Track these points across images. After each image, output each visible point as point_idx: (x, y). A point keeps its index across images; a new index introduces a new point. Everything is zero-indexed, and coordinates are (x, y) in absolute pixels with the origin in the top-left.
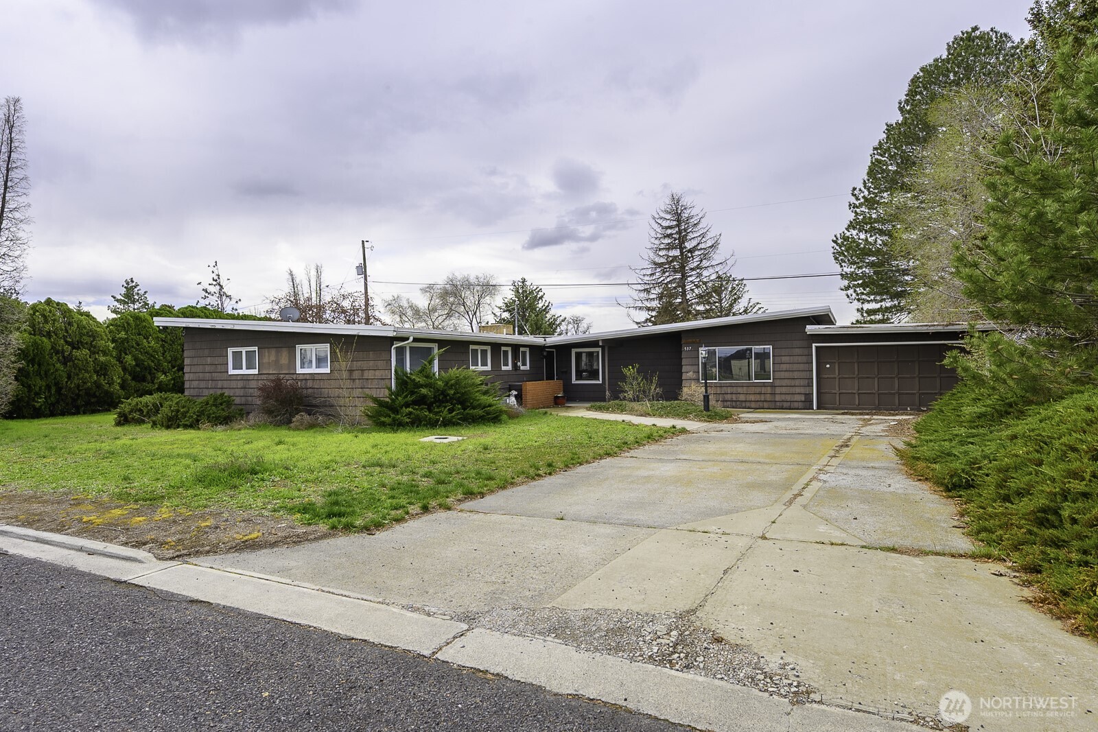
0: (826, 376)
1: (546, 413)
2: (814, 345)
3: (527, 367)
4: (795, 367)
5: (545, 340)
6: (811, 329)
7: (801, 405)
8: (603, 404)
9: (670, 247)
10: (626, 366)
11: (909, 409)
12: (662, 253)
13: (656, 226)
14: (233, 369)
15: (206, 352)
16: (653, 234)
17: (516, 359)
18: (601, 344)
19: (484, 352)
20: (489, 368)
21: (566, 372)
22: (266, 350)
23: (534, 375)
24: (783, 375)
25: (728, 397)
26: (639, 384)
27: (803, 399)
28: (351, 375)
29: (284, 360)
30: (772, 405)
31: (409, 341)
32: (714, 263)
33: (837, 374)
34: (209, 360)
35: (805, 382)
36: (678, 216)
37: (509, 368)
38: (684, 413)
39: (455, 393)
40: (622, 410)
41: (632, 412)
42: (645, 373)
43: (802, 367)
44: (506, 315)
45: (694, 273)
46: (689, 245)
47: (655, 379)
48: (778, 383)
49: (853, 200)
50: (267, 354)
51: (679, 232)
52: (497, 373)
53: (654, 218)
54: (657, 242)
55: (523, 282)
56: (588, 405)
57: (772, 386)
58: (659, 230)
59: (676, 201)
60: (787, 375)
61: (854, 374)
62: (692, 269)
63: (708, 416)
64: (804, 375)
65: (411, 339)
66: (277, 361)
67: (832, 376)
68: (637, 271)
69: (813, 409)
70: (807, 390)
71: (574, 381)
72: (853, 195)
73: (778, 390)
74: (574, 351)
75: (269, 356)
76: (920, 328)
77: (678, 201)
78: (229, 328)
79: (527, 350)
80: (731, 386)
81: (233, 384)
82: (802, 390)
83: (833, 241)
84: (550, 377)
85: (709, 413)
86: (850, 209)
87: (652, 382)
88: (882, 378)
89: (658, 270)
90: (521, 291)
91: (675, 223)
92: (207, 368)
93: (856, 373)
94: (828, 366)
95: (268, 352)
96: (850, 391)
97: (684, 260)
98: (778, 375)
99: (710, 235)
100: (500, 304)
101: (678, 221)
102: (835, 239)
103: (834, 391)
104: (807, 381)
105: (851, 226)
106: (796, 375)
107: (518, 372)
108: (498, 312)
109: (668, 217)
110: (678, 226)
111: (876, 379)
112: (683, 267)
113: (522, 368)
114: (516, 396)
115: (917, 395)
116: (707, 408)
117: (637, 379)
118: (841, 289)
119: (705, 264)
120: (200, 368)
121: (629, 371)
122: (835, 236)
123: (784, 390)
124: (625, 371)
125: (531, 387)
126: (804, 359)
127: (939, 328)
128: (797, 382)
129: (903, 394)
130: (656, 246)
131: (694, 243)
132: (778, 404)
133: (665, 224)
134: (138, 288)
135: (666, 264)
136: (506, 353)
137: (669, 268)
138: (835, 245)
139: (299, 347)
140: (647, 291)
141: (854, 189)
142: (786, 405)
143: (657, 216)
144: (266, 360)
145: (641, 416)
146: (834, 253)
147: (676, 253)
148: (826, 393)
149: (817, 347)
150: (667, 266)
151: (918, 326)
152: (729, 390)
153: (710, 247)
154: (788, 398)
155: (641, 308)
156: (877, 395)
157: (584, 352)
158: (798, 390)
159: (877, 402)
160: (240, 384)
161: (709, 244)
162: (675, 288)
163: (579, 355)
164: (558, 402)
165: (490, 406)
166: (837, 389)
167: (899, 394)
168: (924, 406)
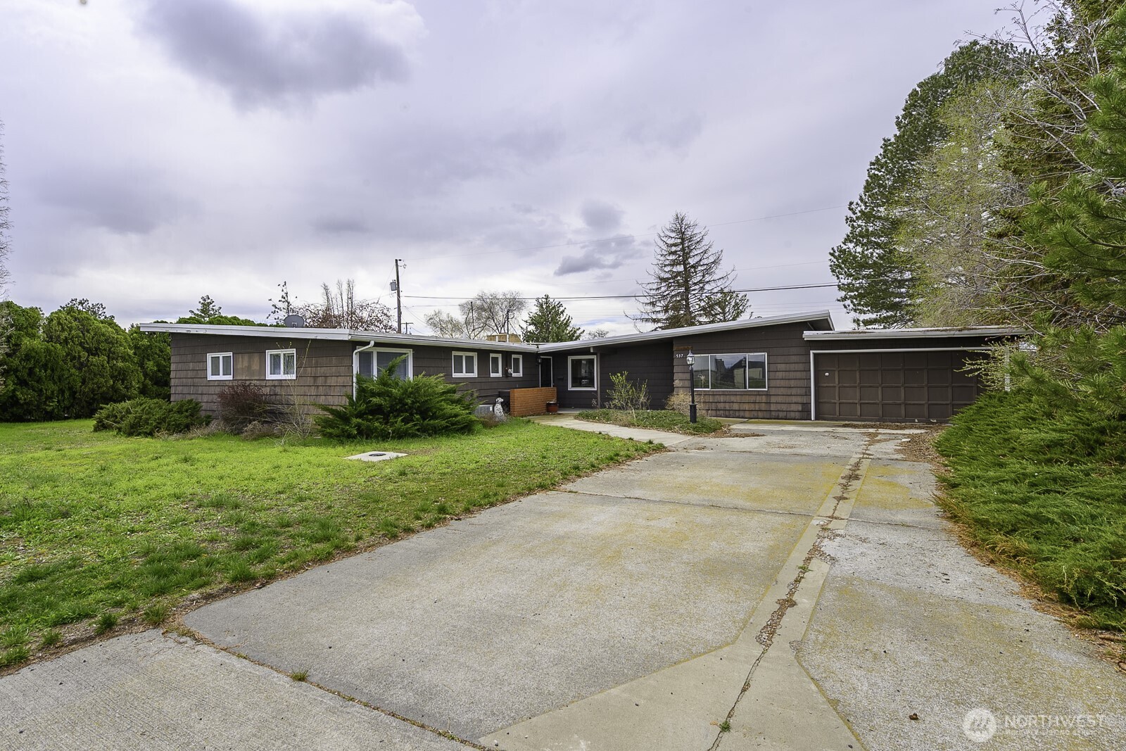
0: (825, 385)
1: (529, 421)
2: (811, 352)
3: (520, 374)
4: (792, 375)
5: (538, 347)
6: (808, 335)
7: (797, 415)
8: (590, 412)
9: (674, 264)
10: (615, 374)
11: (916, 421)
12: (667, 269)
13: (661, 244)
14: (212, 375)
15: (189, 357)
16: (658, 251)
17: (507, 366)
18: (592, 351)
19: (469, 359)
20: (475, 375)
21: (562, 379)
22: (240, 356)
23: (527, 382)
24: (778, 383)
25: (721, 406)
26: (628, 392)
27: (800, 409)
28: (315, 381)
29: (256, 367)
30: (767, 414)
31: (369, 346)
32: (716, 277)
33: (837, 382)
34: (191, 366)
35: (803, 391)
36: (682, 234)
37: (500, 375)
38: (670, 424)
39: (413, 403)
40: (607, 419)
41: (616, 422)
42: (633, 380)
43: (798, 375)
44: (532, 328)
45: (697, 287)
46: (692, 261)
47: (644, 386)
48: (773, 391)
49: (850, 214)
50: (240, 359)
51: (683, 249)
52: (484, 380)
53: (660, 236)
54: (662, 258)
55: (546, 299)
56: (577, 412)
57: (767, 395)
58: (665, 247)
59: (679, 220)
60: (783, 383)
61: (856, 383)
62: (695, 284)
63: (694, 429)
64: (801, 383)
65: (372, 343)
66: (249, 367)
67: (832, 385)
68: (644, 285)
69: (811, 419)
70: (804, 400)
71: (570, 388)
72: (850, 209)
73: (773, 399)
74: (570, 359)
75: (242, 362)
77: (682, 220)
79: (520, 357)
80: (724, 394)
81: (212, 390)
82: (799, 399)
83: (830, 254)
84: (546, 383)
85: (695, 425)
86: (847, 223)
87: (641, 390)
88: (887, 387)
89: (663, 284)
90: (544, 307)
91: (679, 241)
92: (190, 374)
93: (858, 381)
94: (827, 374)
95: (242, 358)
96: (851, 401)
97: (687, 275)
98: (773, 383)
99: (712, 251)
101: (683, 240)
102: (832, 252)
103: (833, 401)
104: (804, 390)
105: (848, 240)
106: (792, 383)
107: (509, 379)
109: (673, 235)
110: (682, 243)
111: (880, 388)
112: (686, 282)
113: (514, 375)
114: (502, 404)
115: (926, 406)
116: (694, 418)
117: (626, 386)
118: (838, 300)
119: (707, 278)
120: (184, 374)
121: (618, 379)
122: (833, 249)
123: (780, 399)
124: (613, 378)
125: (519, 395)
126: (801, 367)
127: (952, 332)
128: (794, 391)
129: (910, 404)
130: (661, 262)
131: (697, 259)
132: (773, 413)
133: (670, 241)
134: (213, 304)
135: (670, 279)
136: (495, 360)
137: (674, 282)
138: (832, 258)
139: (269, 353)
140: (653, 304)
141: (851, 203)
142: (781, 415)
143: (662, 235)
144: (239, 366)
145: (625, 426)
146: (831, 266)
147: (681, 268)
148: (825, 402)
149: (814, 354)
150: (671, 281)
151: (928, 331)
152: (722, 399)
153: (713, 263)
154: (784, 407)
155: (647, 320)
156: (880, 406)
157: (584, 360)
158: (794, 399)
159: (881, 413)
160: (217, 390)
161: (711, 259)
162: (679, 301)
163: (576, 364)
164: (551, 410)
165: (456, 416)
166: (837, 398)
167: (906, 404)
168: (933, 418)
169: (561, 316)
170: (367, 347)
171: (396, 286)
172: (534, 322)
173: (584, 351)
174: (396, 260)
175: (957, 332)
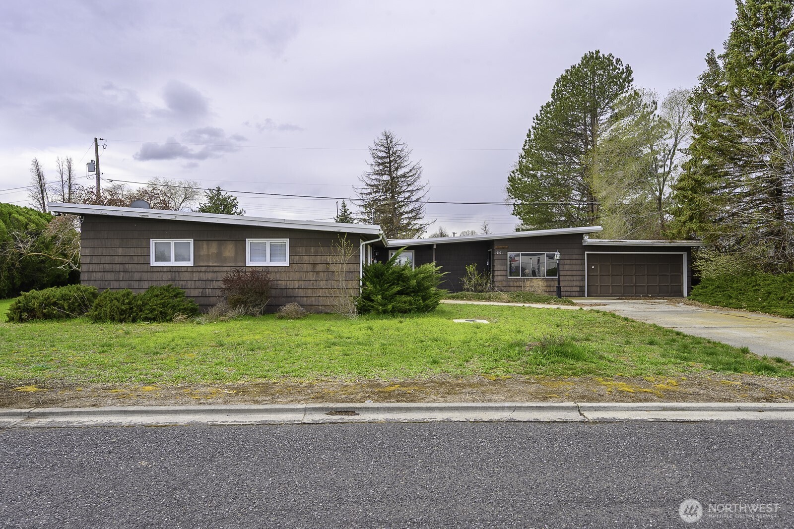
0: (592, 274)
2: (586, 252)
4: (574, 267)
7: (577, 294)
9: (382, 173)
11: (641, 296)
14: (156, 261)
15: (117, 242)
22: (205, 243)
24: (565, 273)
26: (477, 279)
27: (579, 290)
28: (313, 268)
29: (229, 252)
31: (379, 239)
33: (599, 273)
34: (120, 251)
35: (579, 278)
43: (578, 267)
48: (561, 278)
50: (205, 246)
60: (568, 273)
61: (609, 273)
64: (579, 273)
65: (381, 237)
66: (219, 255)
67: (596, 274)
69: (585, 297)
70: (581, 284)
73: (562, 284)
76: (656, 243)
78: (169, 218)
81: (156, 276)
82: (578, 284)
88: (626, 275)
90: (215, 198)
91: (386, 155)
92: (118, 260)
93: (611, 272)
94: (593, 267)
95: (208, 245)
96: (607, 284)
98: (561, 273)
101: (389, 153)
103: (597, 285)
104: (581, 277)
106: (574, 273)
110: (389, 157)
111: (622, 276)
115: (646, 287)
117: (475, 275)
120: (103, 260)
121: (470, 269)
123: (566, 284)
126: (579, 262)
127: (666, 244)
128: (575, 278)
129: (638, 286)
133: (380, 154)
139: (249, 241)
142: (567, 294)
143: (373, 148)
144: (205, 252)
146: (508, 188)
148: (592, 286)
149: (588, 254)
154: (569, 289)
156: (623, 287)
158: (575, 283)
159: (623, 291)
160: (166, 276)
166: (599, 283)
167: (636, 286)
168: (650, 294)
171: (95, 167)
174: (96, 139)
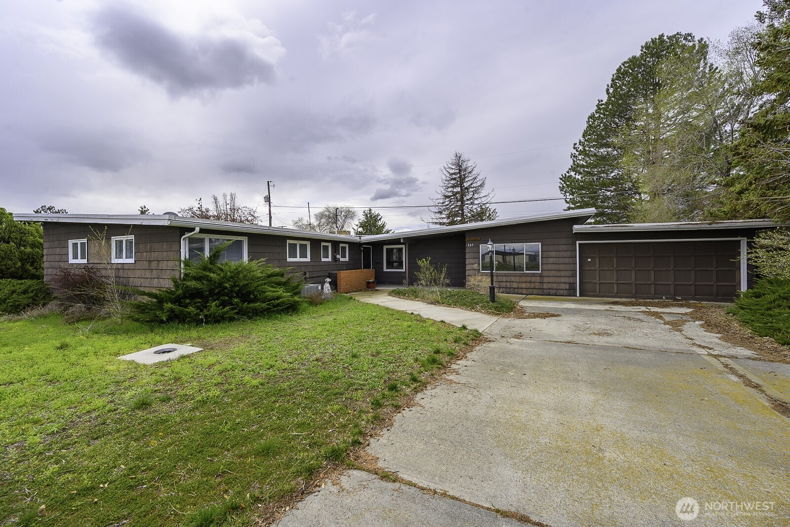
0: (588, 269)
1: (351, 298)
2: (578, 242)
3: (347, 259)
4: (561, 260)
5: (360, 238)
6: (577, 228)
7: (565, 292)
8: (401, 288)
9: (454, 186)
10: (420, 259)
11: (664, 298)
12: (450, 189)
13: (446, 173)
14: (72, 259)
15: (56, 243)
16: (444, 178)
17: (335, 253)
18: (402, 241)
19: (303, 247)
20: (308, 259)
21: (379, 263)
23: (352, 265)
24: (550, 267)
25: (503, 284)
26: (431, 273)
27: (568, 287)
29: (104, 252)
30: (540, 292)
31: (195, 232)
32: (482, 195)
33: (598, 267)
34: (58, 251)
36: (459, 166)
37: (330, 259)
38: (471, 303)
39: (232, 287)
40: (415, 296)
41: (423, 299)
42: (436, 265)
43: (567, 261)
44: (360, 229)
45: (469, 202)
46: (466, 185)
47: (444, 270)
48: (545, 273)
49: (574, 151)
51: (460, 177)
52: (316, 264)
53: (445, 168)
54: (446, 182)
55: (370, 211)
56: (392, 288)
57: (541, 276)
58: (448, 175)
59: (458, 157)
60: (553, 267)
61: (613, 267)
62: (468, 200)
63: (496, 308)
64: (568, 267)
65: (197, 229)
66: (99, 252)
67: (594, 268)
68: (434, 200)
69: (576, 296)
70: (571, 280)
71: (385, 270)
72: (574, 148)
73: (545, 280)
74: (385, 247)
75: (94, 248)
76: (683, 226)
77: (460, 157)
79: (347, 246)
80: (506, 275)
82: (567, 280)
84: (367, 266)
85: (495, 305)
86: (571, 157)
87: (441, 272)
88: (640, 270)
89: (447, 200)
90: (368, 216)
91: (458, 171)
92: (57, 258)
93: (615, 266)
94: (589, 260)
95: (94, 243)
96: (609, 281)
97: (463, 194)
98: (545, 267)
99: (480, 178)
100: (357, 223)
101: (460, 171)
102: (561, 177)
103: (594, 281)
104: (571, 272)
105: (573, 169)
106: (562, 267)
107: (338, 263)
108: (356, 228)
109: (453, 167)
111: (633, 272)
112: (462, 198)
113: (342, 260)
114: (330, 283)
115: (672, 286)
116: (493, 298)
117: (429, 270)
118: (564, 210)
119: (476, 196)
120: (52, 258)
121: (423, 263)
122: (562, 175)
123: (551, 279)
124: (420, 263)
125: (344, 276)
126: (569, 254)
127: (703, 226)
128: (563, 274)
129: (658, 284)
130: (445, 185)
131: (469, 183)
132: (545, 291)
133: (452, 171)
134: (148, 211)
135: (451, 196)
136: (326, 248)
137: (454, 199)
138: (561, 181)
139: (114, 239)
140: (440, 213)
141: (575, 144)
142: (552, 292)
143: (446, 167)
144: (92, 251)
145: (432, 303)
146: (560, 187)
147: (459, 189)
148: (587, 283)
149: (579, 244)
150: (453, 197)
151: (681, 225)
152: (504, 279)
153: (479, 186)
154: (554, 286)
155: (436, 223)
156: (634, 285)
157: (395, 248)
158: (563, 280)
159: (634, 292)
161: (479, 184)
162: (457, 211)
163: (390, 252)
164: (370, 287)
165: (278, 298)
166: (598, 279)
167: (655, 285)
168: (679, 296)
169: (379, 221)
170: (193, 233)
171: (268, 199)
172: (362, 225)
173: (396, 241)
174: (268, 182)
175: (707, 226)
